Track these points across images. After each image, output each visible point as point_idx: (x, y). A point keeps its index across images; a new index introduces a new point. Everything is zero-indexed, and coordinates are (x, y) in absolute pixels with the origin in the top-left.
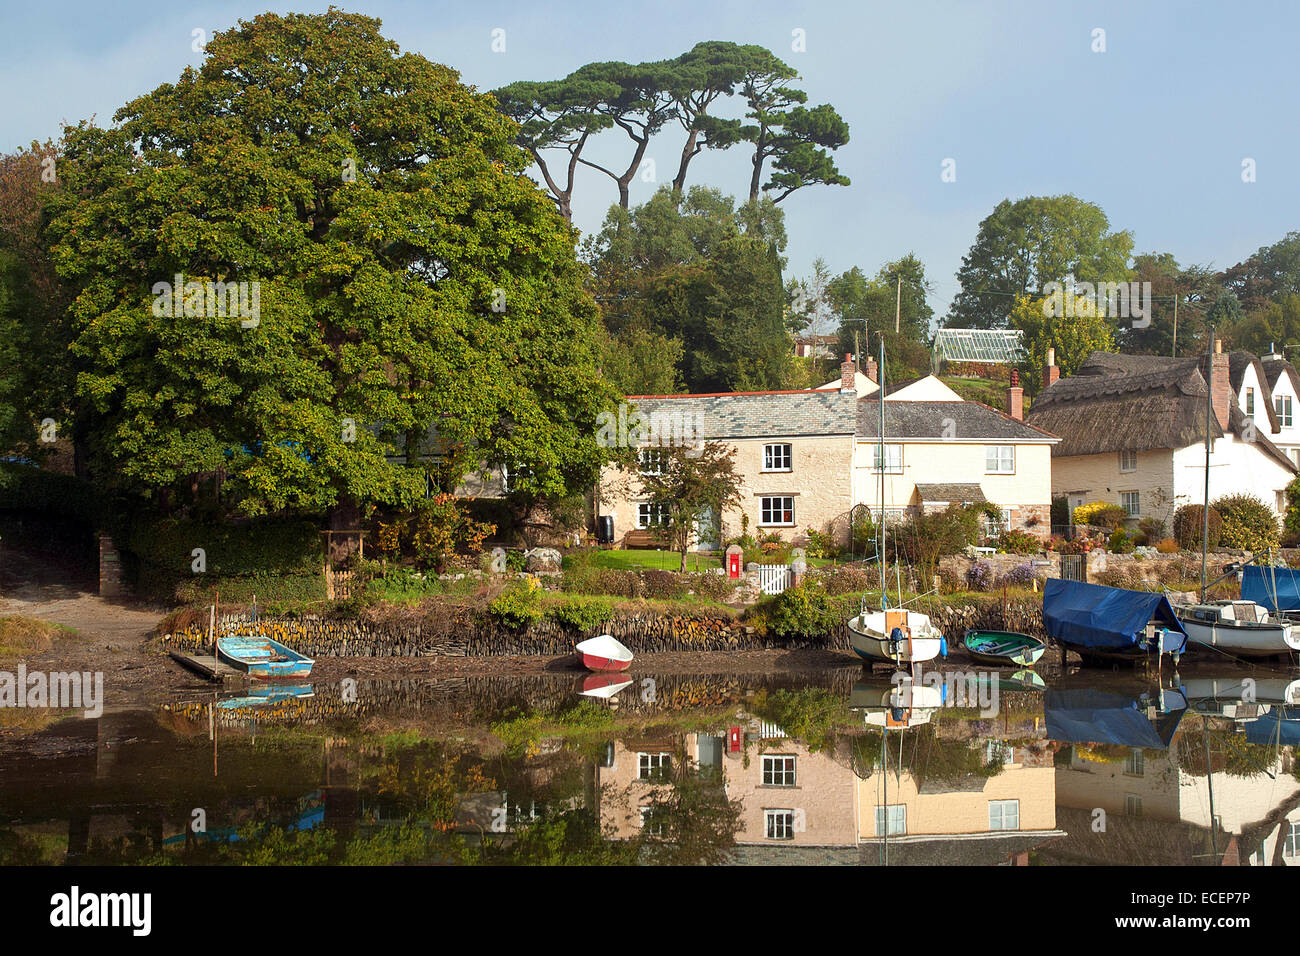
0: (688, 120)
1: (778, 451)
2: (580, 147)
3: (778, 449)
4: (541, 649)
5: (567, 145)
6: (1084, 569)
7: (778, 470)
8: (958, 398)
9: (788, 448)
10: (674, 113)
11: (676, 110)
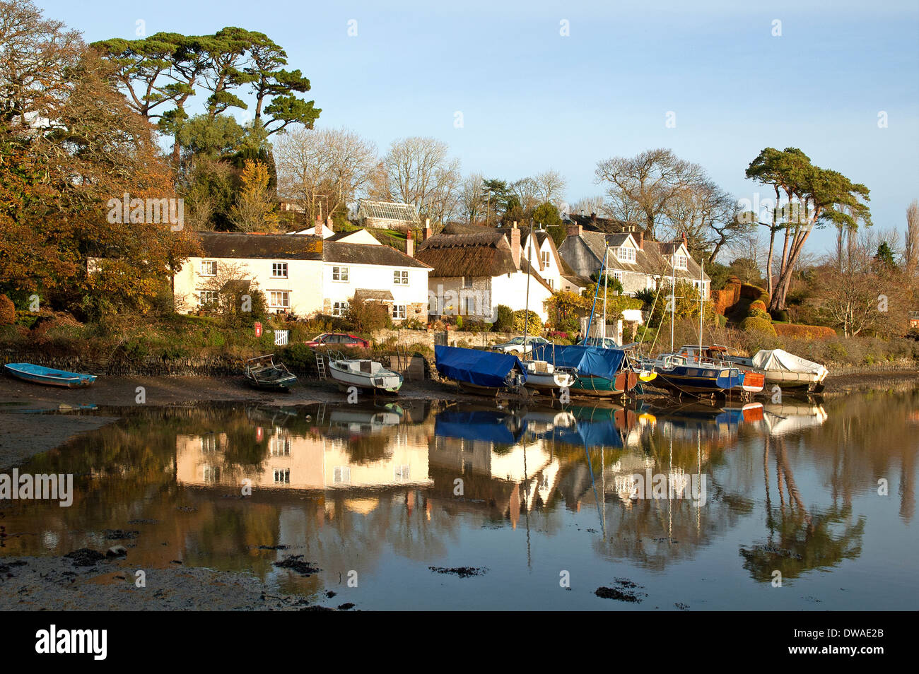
0: (219, 70)
1: (280, 267)
2: (154, 79)
3: (280, 266)
4: (151, 372)
5: (145, 78)
6: (447, 339)
7: (280, 277)
8: (379, 243)
9: (285, 266)
10: (209, 65)
11: (211, 64)
